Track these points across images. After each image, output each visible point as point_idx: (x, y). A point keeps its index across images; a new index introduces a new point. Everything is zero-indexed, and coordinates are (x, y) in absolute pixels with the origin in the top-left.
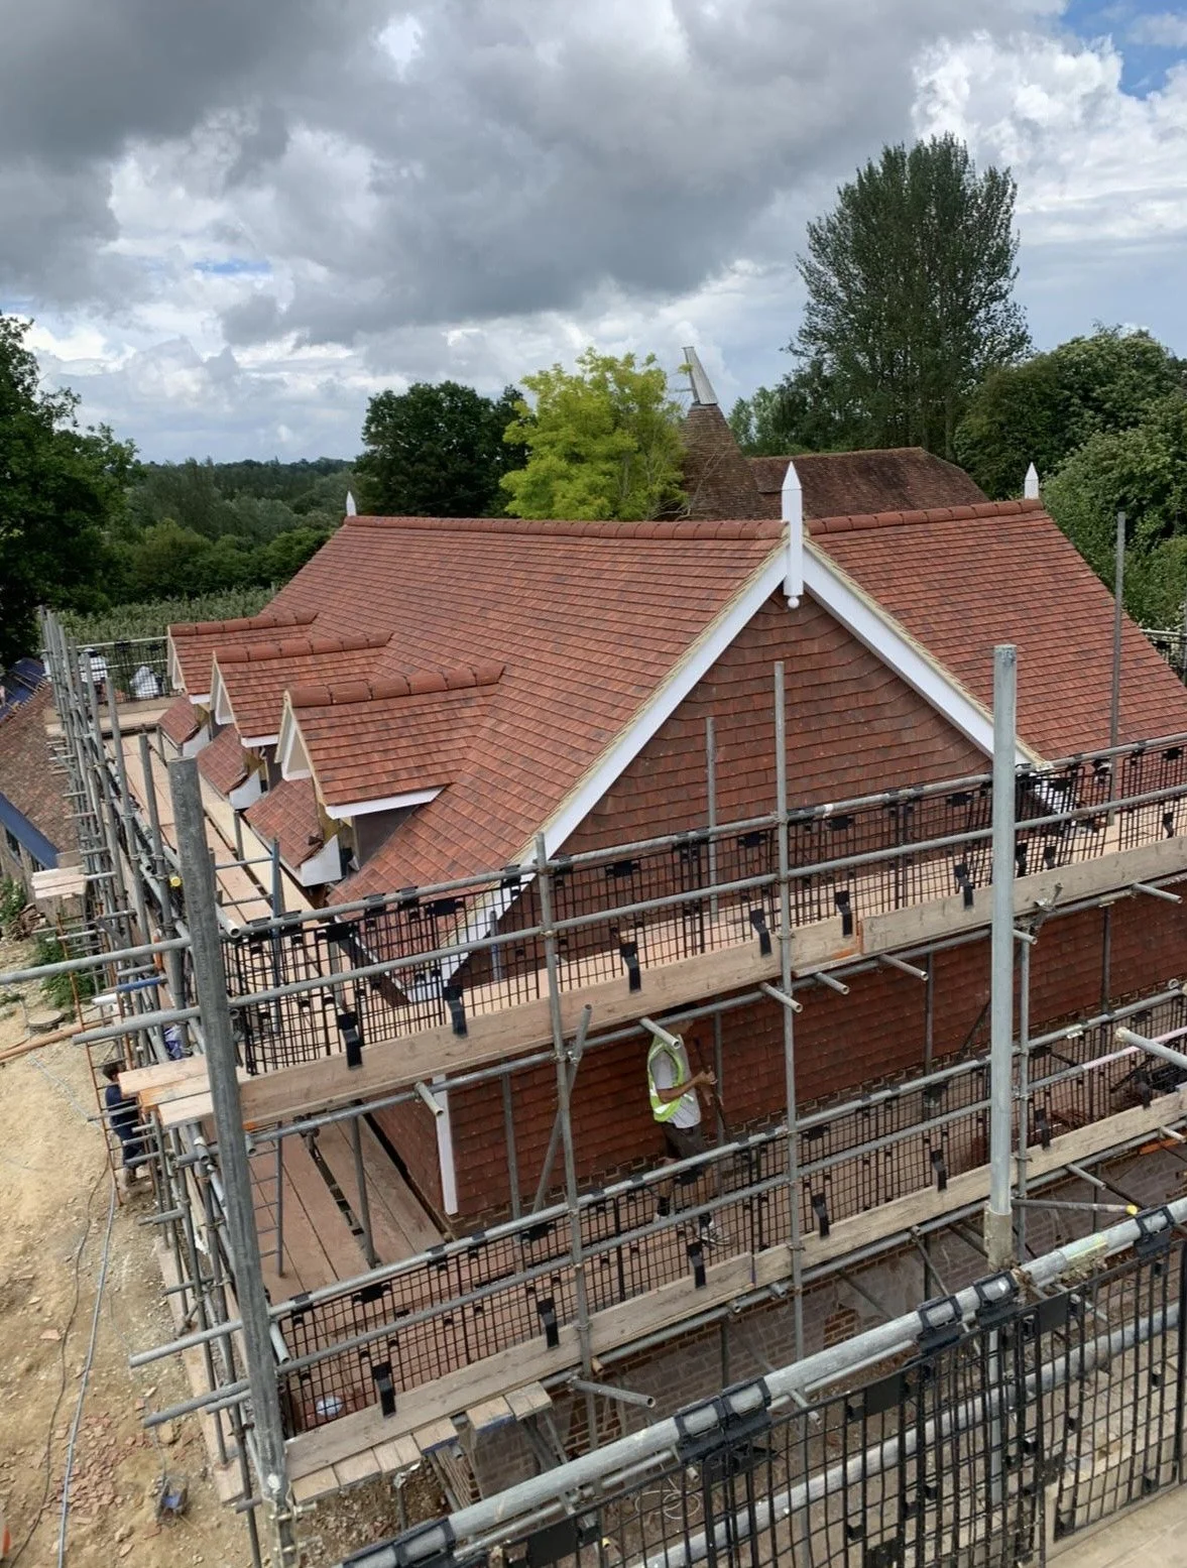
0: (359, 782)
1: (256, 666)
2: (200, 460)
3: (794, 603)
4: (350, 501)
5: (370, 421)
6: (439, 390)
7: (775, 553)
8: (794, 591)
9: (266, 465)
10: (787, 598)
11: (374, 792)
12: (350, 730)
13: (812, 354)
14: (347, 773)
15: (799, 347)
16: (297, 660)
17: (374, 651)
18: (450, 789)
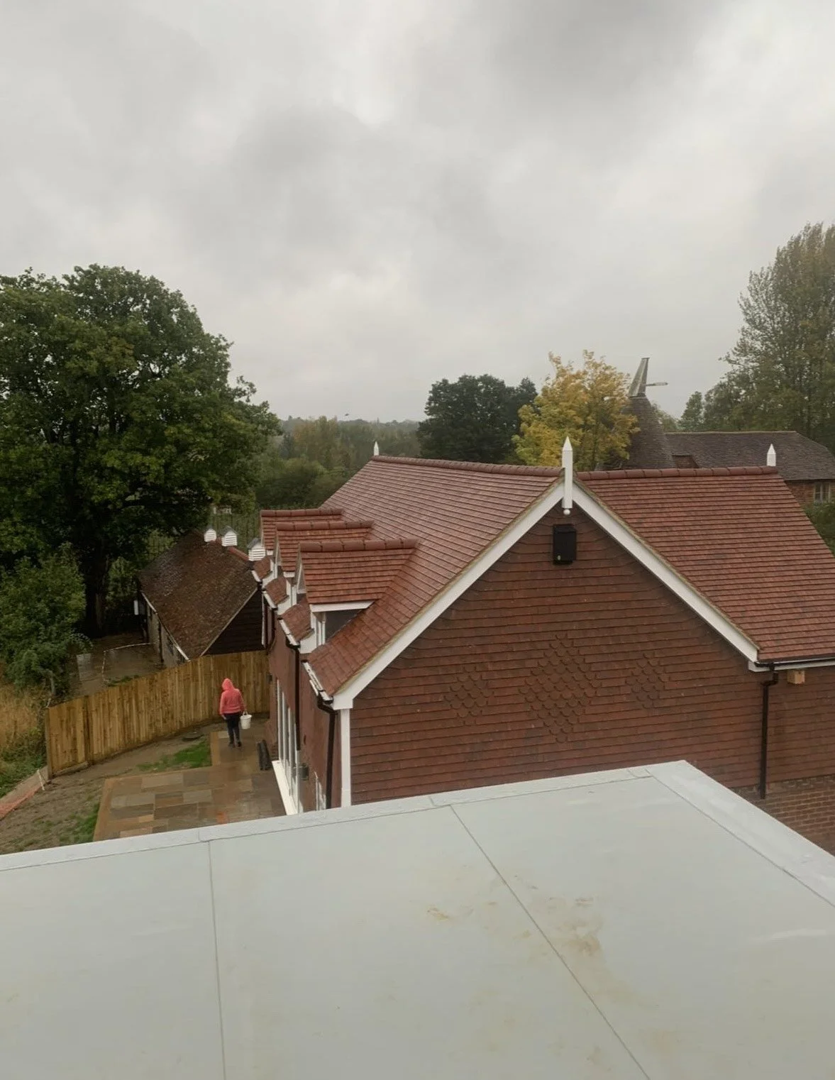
0: (329, 594)
1: (297, 533)
2: (329, 418)
3: (567, 512)
4: (376, 447)
5: (431, 399)
6: (479, 380)
7: (556, 484)
8: (568, 505)
9: (371, 423)
10: (564, 509)
11: (335, 599)
12: (328, 566)
13: (742, 363)
14: (323, 588)
15: (733, 358)
16: (320, 532)
17: (364, 530)
18: (377, 602)
